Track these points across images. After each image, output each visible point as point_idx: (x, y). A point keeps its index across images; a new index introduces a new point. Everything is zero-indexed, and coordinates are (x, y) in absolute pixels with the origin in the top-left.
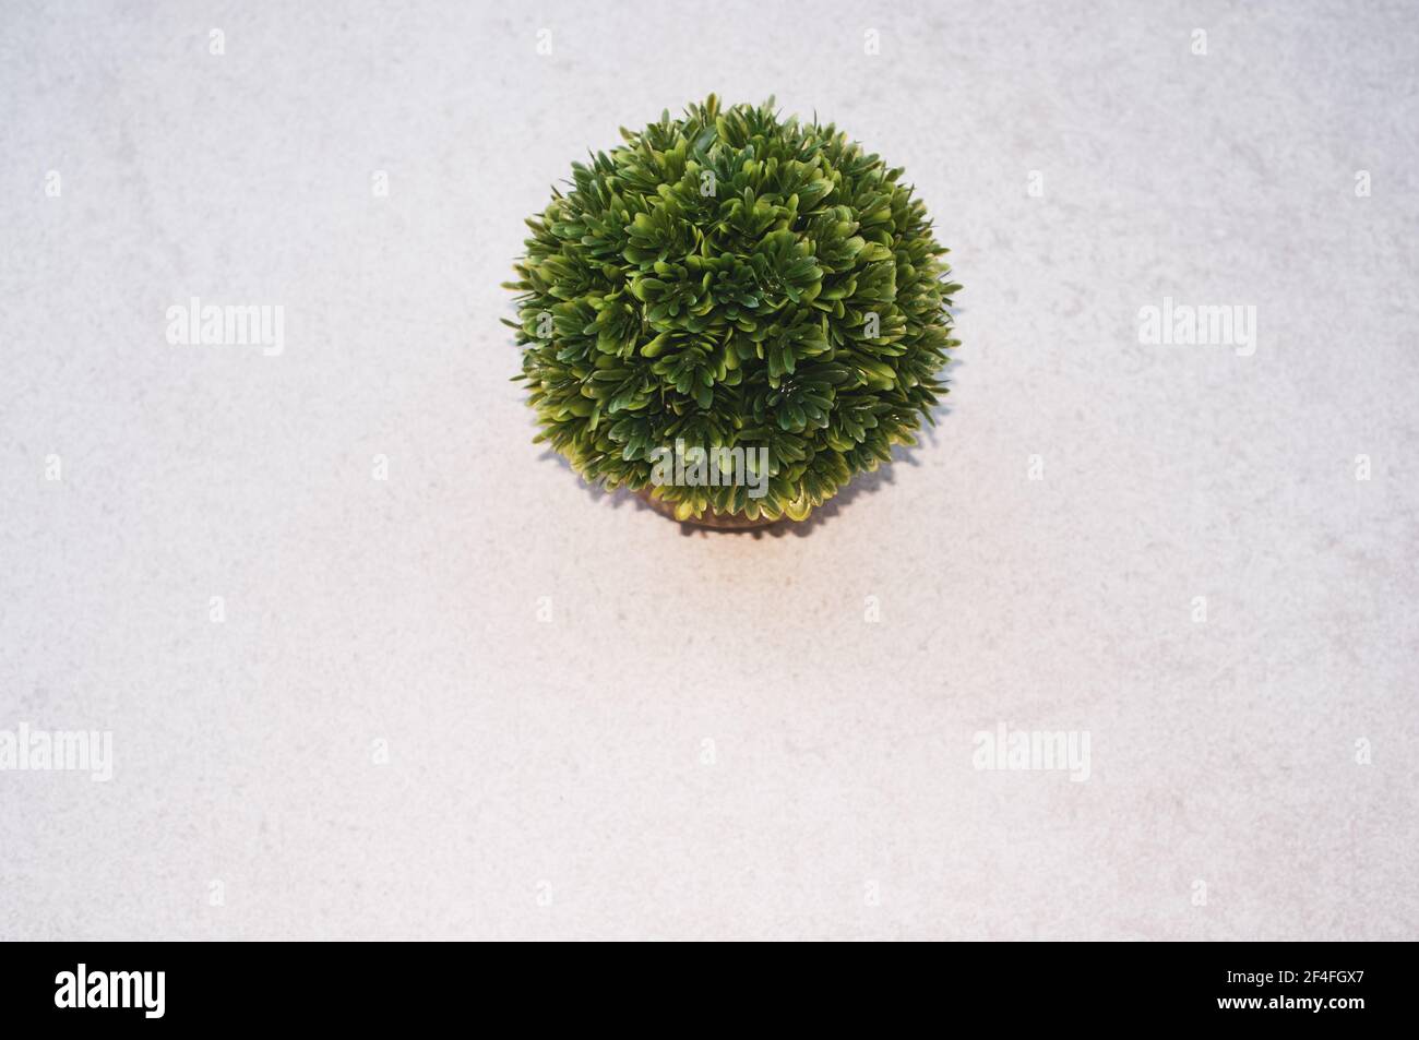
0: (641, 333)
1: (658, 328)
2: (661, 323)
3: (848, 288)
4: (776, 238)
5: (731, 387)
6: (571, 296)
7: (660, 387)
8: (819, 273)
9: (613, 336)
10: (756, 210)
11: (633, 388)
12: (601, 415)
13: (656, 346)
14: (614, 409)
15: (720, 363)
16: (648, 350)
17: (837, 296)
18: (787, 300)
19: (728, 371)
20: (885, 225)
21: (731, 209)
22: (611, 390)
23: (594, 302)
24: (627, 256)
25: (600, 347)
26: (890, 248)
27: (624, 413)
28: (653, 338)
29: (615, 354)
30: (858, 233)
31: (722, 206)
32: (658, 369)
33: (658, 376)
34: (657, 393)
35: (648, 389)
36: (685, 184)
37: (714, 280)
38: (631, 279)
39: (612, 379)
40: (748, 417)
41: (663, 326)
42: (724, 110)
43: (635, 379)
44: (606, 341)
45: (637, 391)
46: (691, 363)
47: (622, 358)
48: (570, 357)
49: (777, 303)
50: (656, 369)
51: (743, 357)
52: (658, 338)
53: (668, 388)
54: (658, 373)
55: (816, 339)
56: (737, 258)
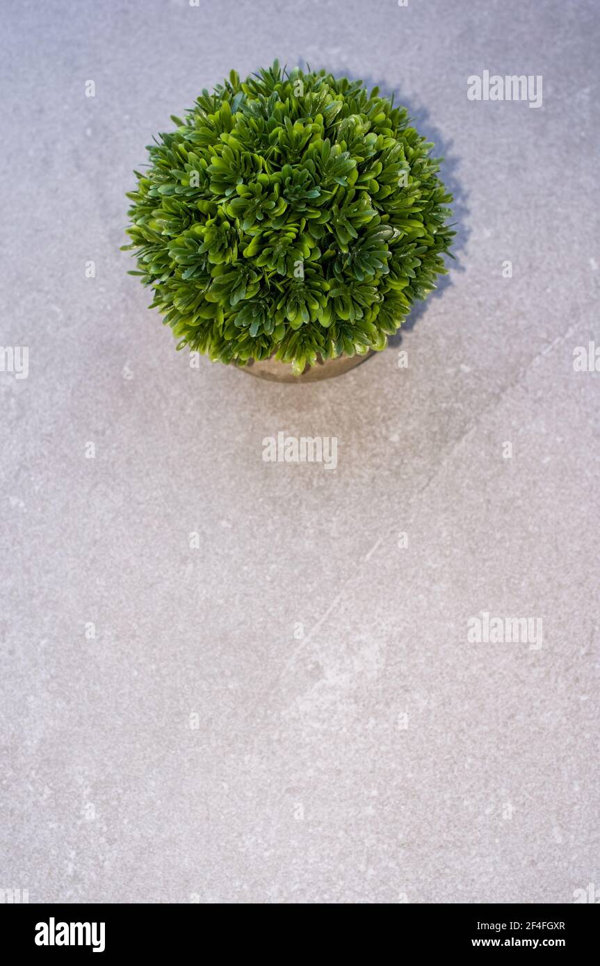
0: (239, 242)
1: (252, 233)
2: (253, 229)
3: (375, 169)
4: (316, 147)
5: (314, 262)
6: (179, 233)
7: (264, 276)
8: (353, 163)
9: (220, 250)
10: (295, 132)
11: (244, 283)
12: (224, 312)
13: (253, 247)
14: (235, 301)
15: (303, 246)
16: (249, 251)
17: (369, 177)
18: (337, 188)
19: (311, 250)
20: (384, 124)
21: (277, 136)
22: (228, 290)
23: (198, 229)
24: (212, 190)
25: (211, 261)
26: (393, 138)
27: (243, 303)
28: (249, 242)
29: (225, 263)
30: (370, 131)
31: (270, 136)
32: (260, 262)
33: (260, 268)
34: (262, 282)
35: (257, 279)
36: (239, 129)
37: (282, 187)
38: (221, 204)
39: (227, 281)
40: (332, 280)
41: (254, 231)
42: (243, 80)
43: (244, 275)
44: (215, 257)
45: (248, 284)
46: (282, 250)
47: (230, 264)
48: (192, 275)
49: (331, 191)
50: (258, 263)
51: (317, 238)
52: (253, 241)
53: (270, 275)
54: (260, 266)
55: (365, 210)
56: (293, 168)
